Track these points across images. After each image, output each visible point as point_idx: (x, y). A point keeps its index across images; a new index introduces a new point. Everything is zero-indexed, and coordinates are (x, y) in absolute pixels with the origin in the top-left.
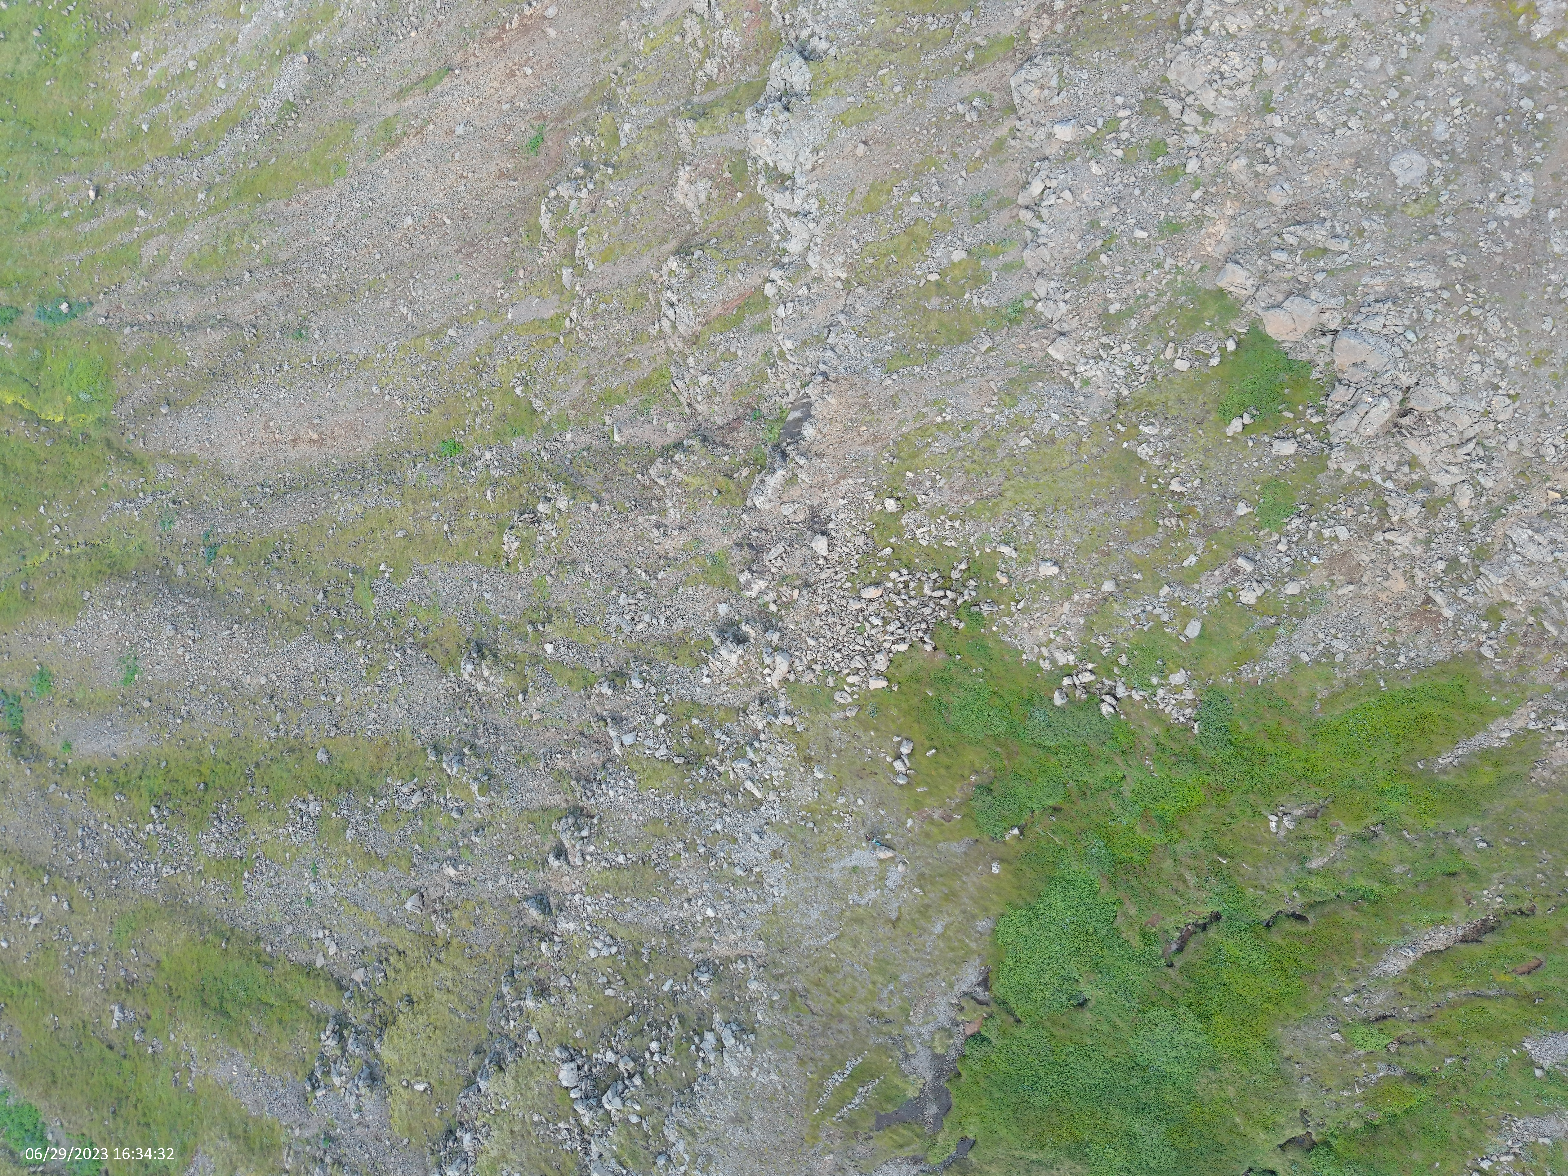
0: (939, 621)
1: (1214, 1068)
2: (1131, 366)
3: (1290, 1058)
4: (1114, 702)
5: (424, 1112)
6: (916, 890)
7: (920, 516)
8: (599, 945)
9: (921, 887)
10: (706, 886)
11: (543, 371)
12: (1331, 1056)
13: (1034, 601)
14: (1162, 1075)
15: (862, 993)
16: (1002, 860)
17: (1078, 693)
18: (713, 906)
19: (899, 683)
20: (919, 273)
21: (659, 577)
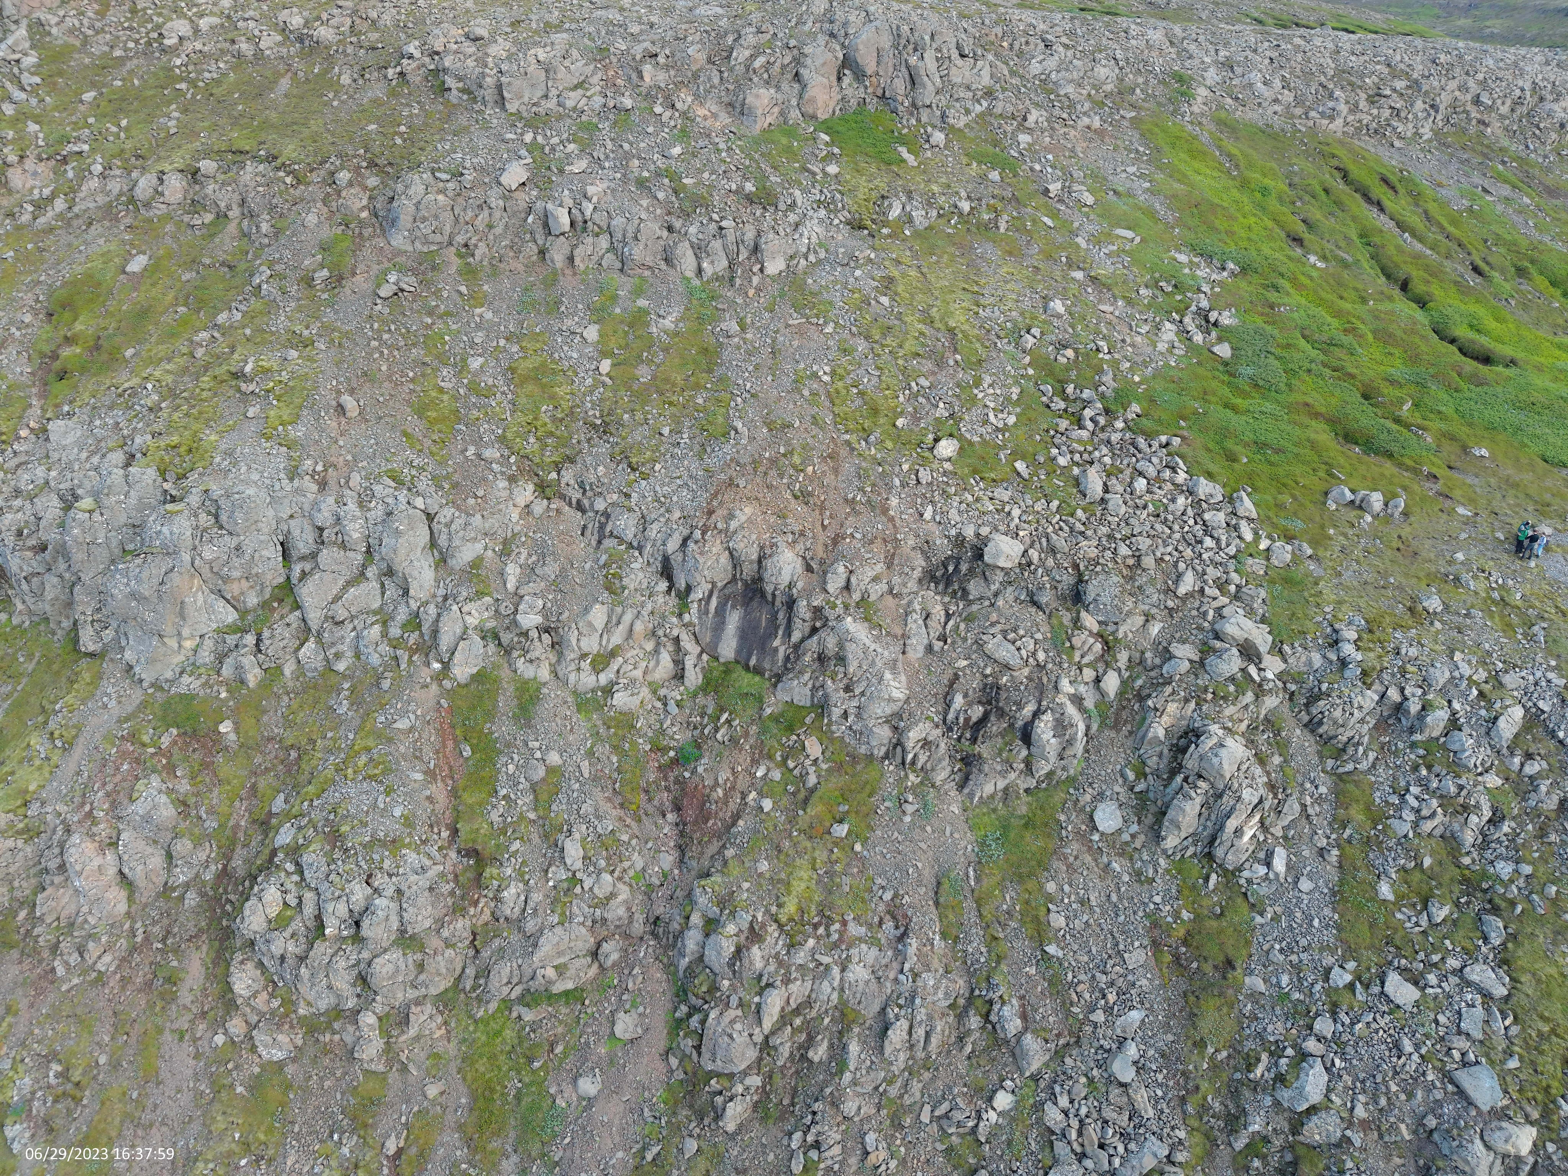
2: (818, 201)
4: (1215, 313)
13: (1099, 333)
17: (1210, 336)
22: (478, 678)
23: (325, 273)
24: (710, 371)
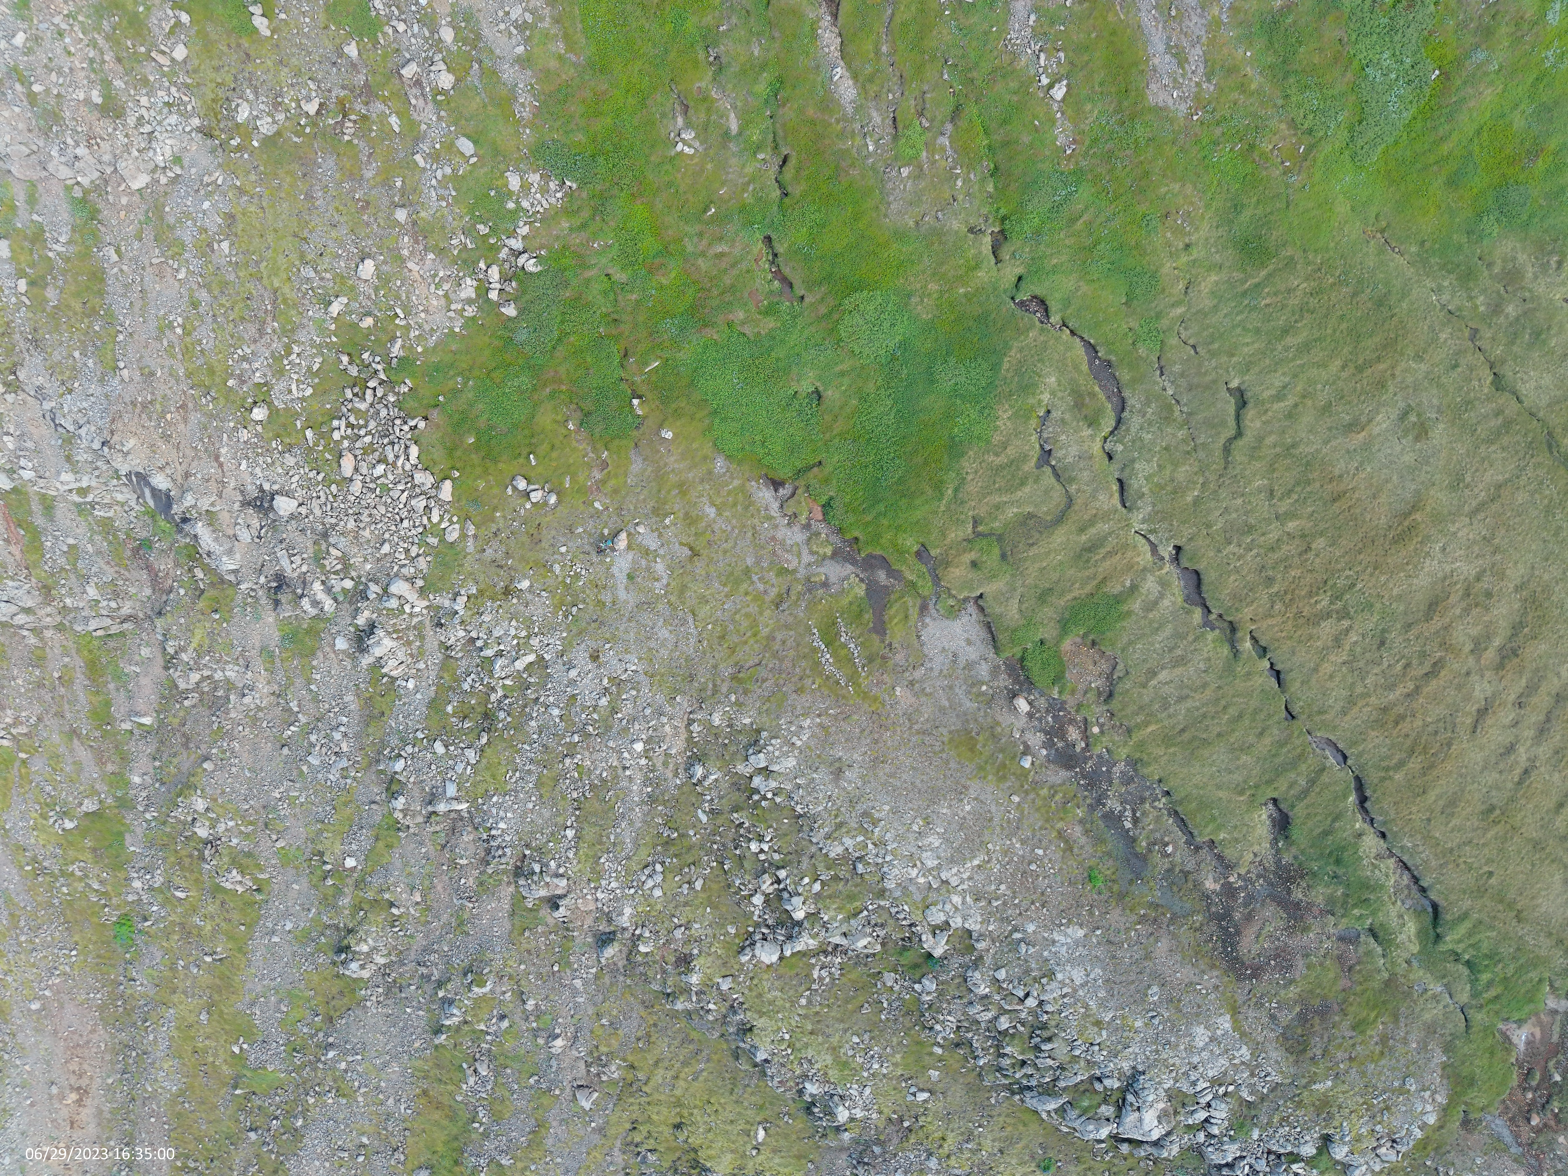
0: (398, 405)
1: (909, 296)
2: (167, 104)
3: (917, 223)
4: (526, 255)
5: (786, 1136)
6: (667, 521)
7: (279, 387)
8: (650, 883)
9: (666, 515)
10: (611, 744)
11: (54, 789)
12: (922, 185)
13: (398, 298)
14: (904, 345)
15: (753, 609)
16: (661, 426)
17: (508, 289)
18: (633, 741)
19: (453, 468)
20: (13, 300)
21: (296, 709)
22: (16, 491)
24: (101, 298)
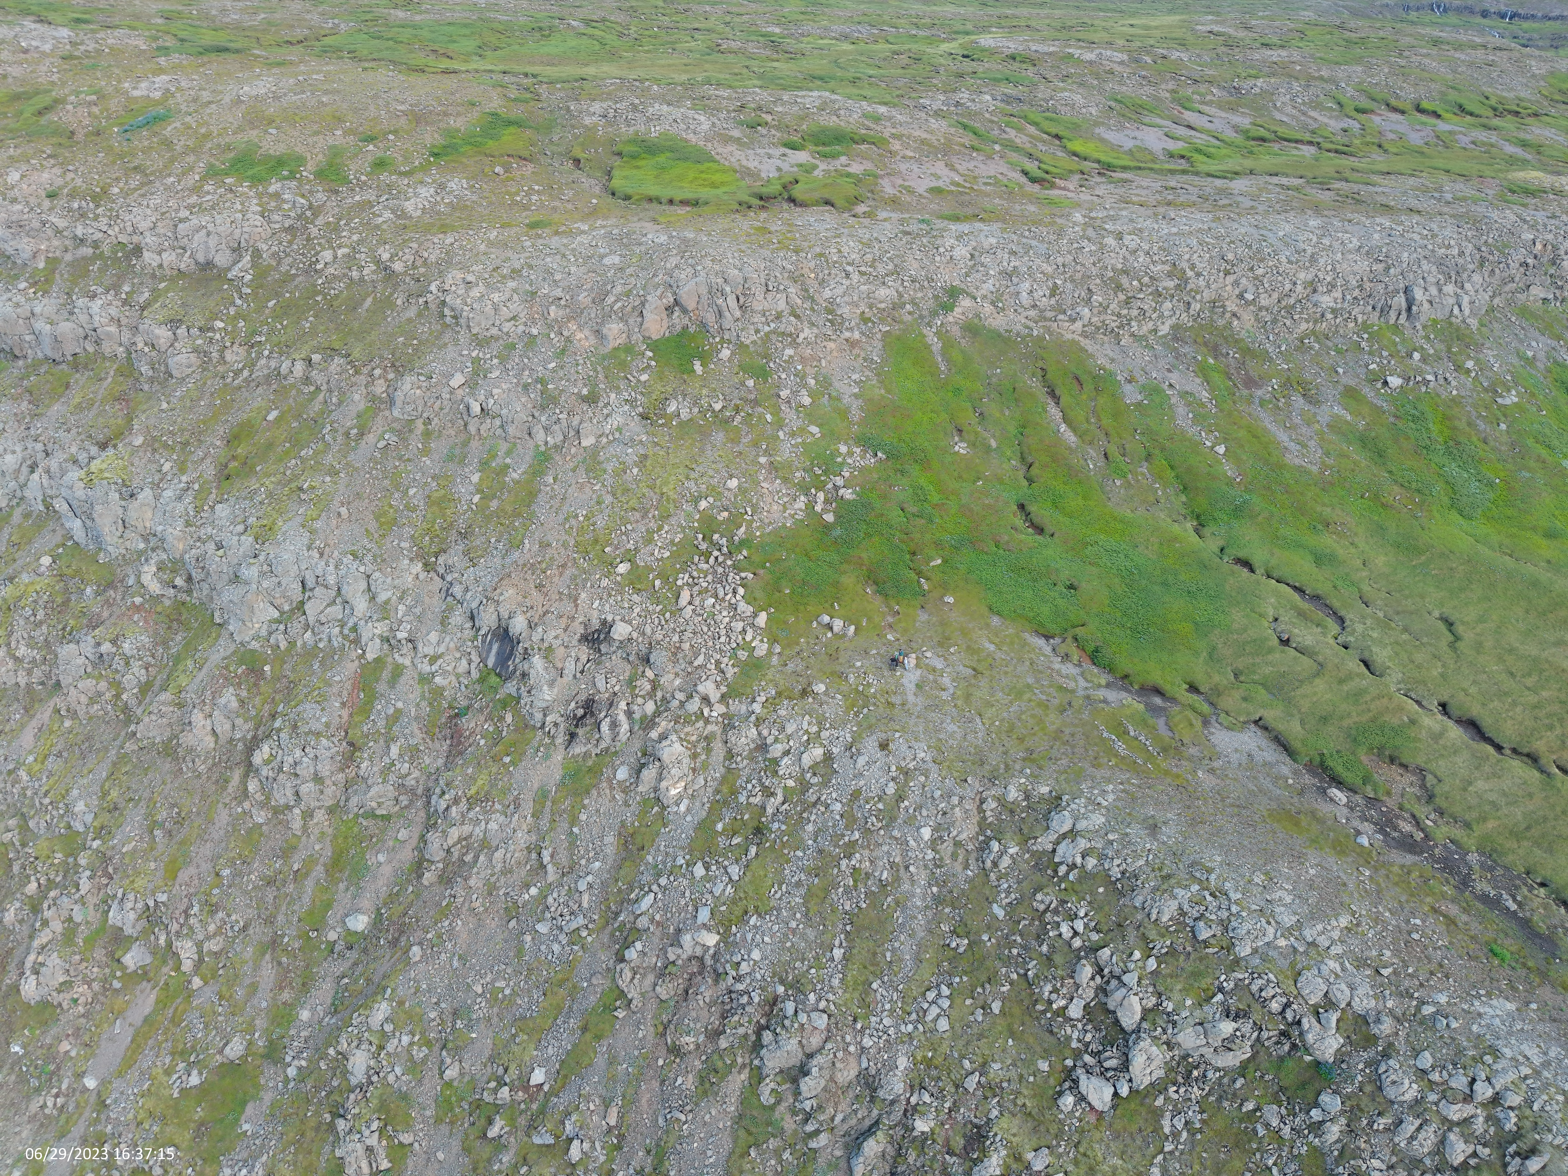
0: (734, 566)
1: (1136, 546)
2: (627, 400)
4: (845, 489)
6: (952, 650)
7: (645, 551)
8: (934, 1012)
9: (950, 647)
12: (1132, 491)
13: (750, 502)
14: (1139, 568)
15: (1038, 712)
16: (944, 595)
17: (829, 506)
18: (920, 828)
19: (769, 605)
20: (465, 507)
22: (377, 660)
23: (355, 431)
24: (529, 506)
